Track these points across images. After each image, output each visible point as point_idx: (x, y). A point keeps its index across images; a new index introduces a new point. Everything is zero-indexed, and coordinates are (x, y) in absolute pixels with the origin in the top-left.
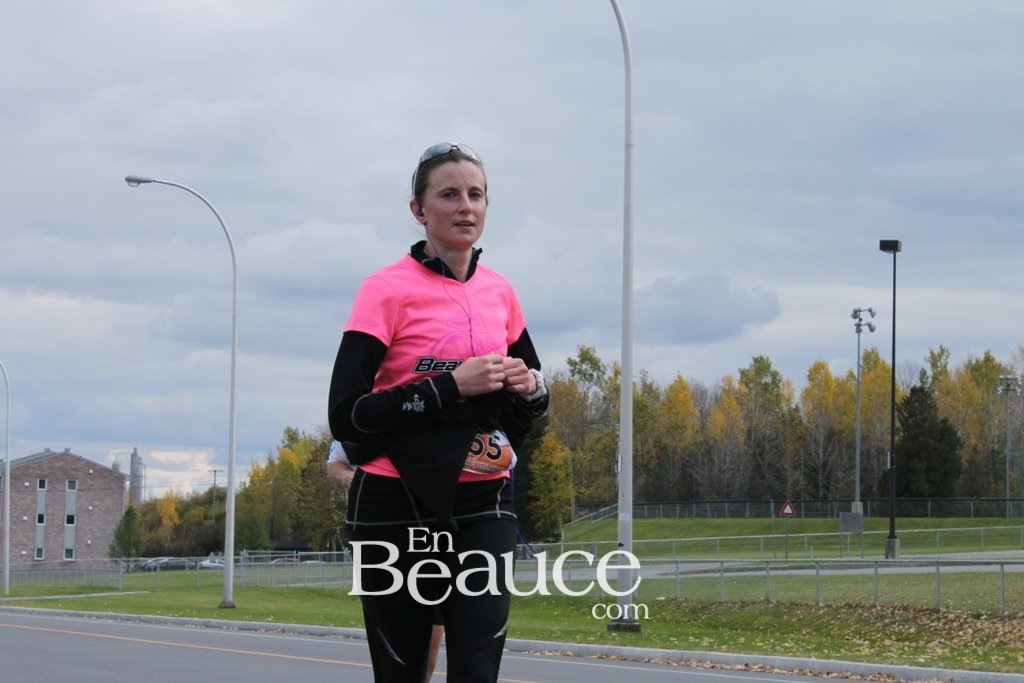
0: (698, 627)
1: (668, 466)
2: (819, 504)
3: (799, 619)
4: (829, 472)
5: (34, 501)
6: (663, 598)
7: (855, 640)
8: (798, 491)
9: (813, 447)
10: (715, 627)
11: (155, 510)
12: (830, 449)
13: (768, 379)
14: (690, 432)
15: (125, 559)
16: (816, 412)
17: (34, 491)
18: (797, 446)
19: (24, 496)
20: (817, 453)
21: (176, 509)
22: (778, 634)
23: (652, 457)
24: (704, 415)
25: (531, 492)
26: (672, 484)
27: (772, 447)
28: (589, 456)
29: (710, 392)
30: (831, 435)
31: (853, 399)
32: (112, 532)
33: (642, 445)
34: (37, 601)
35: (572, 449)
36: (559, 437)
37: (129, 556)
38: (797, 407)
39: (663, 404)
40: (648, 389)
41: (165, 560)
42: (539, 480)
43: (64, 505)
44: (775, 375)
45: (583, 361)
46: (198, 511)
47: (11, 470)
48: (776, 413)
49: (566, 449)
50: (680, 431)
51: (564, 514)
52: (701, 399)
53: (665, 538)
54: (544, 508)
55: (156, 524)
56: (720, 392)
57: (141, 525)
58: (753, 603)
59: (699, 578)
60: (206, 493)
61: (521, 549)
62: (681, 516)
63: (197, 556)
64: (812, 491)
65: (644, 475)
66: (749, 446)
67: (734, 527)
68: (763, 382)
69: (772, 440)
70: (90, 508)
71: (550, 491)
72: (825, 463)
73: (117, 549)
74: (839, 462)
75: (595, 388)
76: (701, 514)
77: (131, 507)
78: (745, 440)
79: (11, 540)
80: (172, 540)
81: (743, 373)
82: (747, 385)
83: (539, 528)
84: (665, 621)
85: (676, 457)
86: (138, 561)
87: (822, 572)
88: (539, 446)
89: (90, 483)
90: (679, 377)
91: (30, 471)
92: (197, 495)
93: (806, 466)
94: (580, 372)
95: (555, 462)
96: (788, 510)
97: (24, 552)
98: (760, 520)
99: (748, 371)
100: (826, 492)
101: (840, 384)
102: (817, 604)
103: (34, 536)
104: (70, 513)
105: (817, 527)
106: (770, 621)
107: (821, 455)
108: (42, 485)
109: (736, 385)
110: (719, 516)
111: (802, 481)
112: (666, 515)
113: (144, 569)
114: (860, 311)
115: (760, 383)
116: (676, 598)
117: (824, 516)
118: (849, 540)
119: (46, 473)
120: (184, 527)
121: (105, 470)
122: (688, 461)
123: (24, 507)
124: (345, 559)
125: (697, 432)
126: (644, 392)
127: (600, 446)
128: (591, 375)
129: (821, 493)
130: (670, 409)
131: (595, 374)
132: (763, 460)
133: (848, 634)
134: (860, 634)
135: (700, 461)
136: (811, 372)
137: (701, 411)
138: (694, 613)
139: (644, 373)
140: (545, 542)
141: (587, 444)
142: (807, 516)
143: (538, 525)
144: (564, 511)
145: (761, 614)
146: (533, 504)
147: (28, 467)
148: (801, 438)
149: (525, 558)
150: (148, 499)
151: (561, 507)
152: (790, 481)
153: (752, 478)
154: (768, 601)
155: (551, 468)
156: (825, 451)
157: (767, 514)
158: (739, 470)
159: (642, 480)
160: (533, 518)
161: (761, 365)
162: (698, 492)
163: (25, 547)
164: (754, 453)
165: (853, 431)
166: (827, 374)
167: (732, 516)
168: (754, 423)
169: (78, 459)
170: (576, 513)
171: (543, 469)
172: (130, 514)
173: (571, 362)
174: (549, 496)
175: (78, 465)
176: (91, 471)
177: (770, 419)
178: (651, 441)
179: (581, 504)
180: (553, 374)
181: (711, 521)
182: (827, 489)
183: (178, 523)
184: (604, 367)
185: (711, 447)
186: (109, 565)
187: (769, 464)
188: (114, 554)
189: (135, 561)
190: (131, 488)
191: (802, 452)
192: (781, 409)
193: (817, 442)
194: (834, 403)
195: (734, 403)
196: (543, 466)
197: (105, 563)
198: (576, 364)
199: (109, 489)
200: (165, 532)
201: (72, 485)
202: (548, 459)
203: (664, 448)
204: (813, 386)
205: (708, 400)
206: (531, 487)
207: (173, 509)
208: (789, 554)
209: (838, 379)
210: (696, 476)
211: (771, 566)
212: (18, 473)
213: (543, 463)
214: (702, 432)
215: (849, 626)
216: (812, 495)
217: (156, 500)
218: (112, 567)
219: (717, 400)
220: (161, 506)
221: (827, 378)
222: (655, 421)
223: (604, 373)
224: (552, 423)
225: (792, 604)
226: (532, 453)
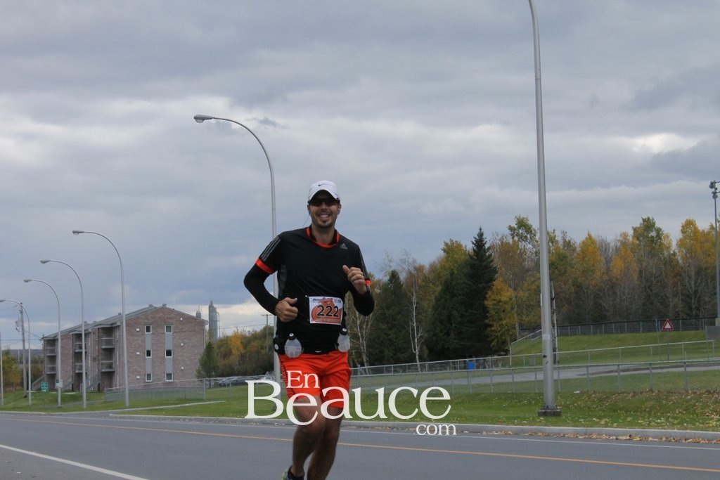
0: (603, 411)
1: (584, 299)
2: (694, 320)
3: (674, 403)
4: (699, 298)
5: (144, 341)
6: (578, 392)
7: (713, 416)
8: (677, 312)
9: (687, 279)
10: (615, 411)
11: (227, 343)
12: (699, 281)
13: (654, 234)
14: (598, 274)
15: (207, 379)
16: (688, 255)
17: (143, 334)
18: (676, 280)
19: (136, 338)
20: (690, 284)
21: (242, 343)
22: (659, 414)
23: (571, 293)
24: (608, 261)
25: (487, 321)
26: (587, 310)
27: (658, 282)
28: (527, 295)
29: (612, 244)
30: (699, 271)
31: (714, 244)
32: (197, 360)
33: (565, 284)
34: (148, 410)
35: (515, 289)
36: (505, 281)
37: (210, 376)
38: (674, 252)
39: (578, 254)
40: (568, 244)
41: (235, 378)
42: (492, 312)
43: (164, 343)
44: (658, 230)
45: (519, 228)
46: (256, 344)
47: (126, 321)
48: (660, 258)
49: (510, 290)
50: (590, 273)
51: (511, 336)
52: (605, 250)
53: (583, 349)
54: (497, 332)
55: (227, 354)
56: (619, 244)
57: (217, 355)
58: (641, 393)
59: (605, 377)
60: (261, 331)
61: (482, 361)
62: (595, 333)
63: (257, 375)
64: (688, 312)
65: (566, 306)
66: (641, 281)
67: (631, 341)
68: (650, 236)
69: (657, 277)
70: (182, 344)
71: (501, 320)
72: (696, 292)
73: (202, 372)
74: (706, 290)
75: (530, 246)
76: (608, 332)
77: (210, 343)
78: (638, 278)
79: (128, 369)
80: (240, 364)
81: (635, 230)
82: (638, 239)
83: (494, 346)
84: (580, 408)
85: (589, 292)
86: (216, 380)
87: (689, 369)
88: (491, 289)
89: (180, 327)
90: (589, 235)
91: (140, 320)
92: (256, 332)
93: (682, 294)
94: (518, 235)
95: (503, 299)
96: (668, 326)
97: (138, 377)
98: (652, 334)
99: (639, 228)
100: (698, 312)
101: (706, 235)
102: (687, 391)
103: (145, 366)
104: (168, 349)
105: (690, 338)
106: (653, 405)
107: (693, 286)
108: (148, 330)
109: (630, 238)
110: (621, 332)
111: (680, 305)
112: (584, 333)
113: (220, 385)
114: (716, 183)
115: (648, 237)
116: (588, 391)
117: (697, 329)
118: (714, 346)
119: (150, 322)
120: (248, 355)
121: (191, 317)
122: (598, 295)
123: (137, 346)
124: (359, 373)
125: (603, 273)
126: (564, 247)
127: (534, 287)
128: (526, 237)
129: (694, 312)
130: (584, 258)
131: (528, 236)
132: (651, 291)
133: (708, 412)
134: (716, 411)
135: (607, 294)
136: (683, 227)
137: (606, 258)
138: (600, 401)
139: (564, 233)
140: (499, 355)
141: (526, 285)
142: (685, 329)
143: (493, 344)
144: (511, 333)
145: (647, 400)
146: (489, 329)
147: (138, 318)
148: (678, 274)
149: (485, 368)
150: (221, 336)
151: (508, 330)
152: (672, 305)
153: (644, 305)
154: (651, 390)
155: (501, 304)
156: (695, 283)
157: (654, 330)
158: (634, 299)
159: (565, 309)
160: (489, 339)
161: (648, 224)
162: (606, 315)
163: (139, 373)
164: (645, 287)
165: (715, 267)
166: (696, 228)
167: (630, 332)
168: (644, 264)
169: (173, 311)
170: (520, 334)
171: (495, 304)
172: (209, 348)
173: (511, 228)
174: (500, 323)
175: (172, 315)
176: (181, 319)
177: (656, 261)
178: (570, 281)
179: (523, 328)
180: (499, 237)
181: (615, 336)
182: (698, 309)
183: (243, 352)
184: (535, 231)
185: (614, 283)
186: (197, 383)
187: (655, 294)
188: (199, 376)
189: (215, 380)
190: (210, 329)
191: (679, 284)
192: (663, 254)
193: (690, 277)
194: (701, 248)
195: (629, 251)
196: (495, 302)
197: (194, 382)
198: (515, 229)
199: (194, 331)
200: (234, 359)
201: (169, 329)
202: (498, 298)
203: (579, 286)
204: (685, 238)
205: (611, 251)
206: (486, 318)
207: (239, 343)
208: (670, 358)
209: (703, 231)
210: (604, 304)
211: (653, 366)
212: (131, 322)
213: (495, 300)
214: (607, 273)
215: (709, 406)
216: (688, 315)
217: (227, 337)
218: (199, 385)
219: (617, 250)
220: (231, 340)
221: (696, 231)
222: (573, 267)
223: (535, 235)
224: (500, 271)
225: (668, 392)
226: (487, 293)
